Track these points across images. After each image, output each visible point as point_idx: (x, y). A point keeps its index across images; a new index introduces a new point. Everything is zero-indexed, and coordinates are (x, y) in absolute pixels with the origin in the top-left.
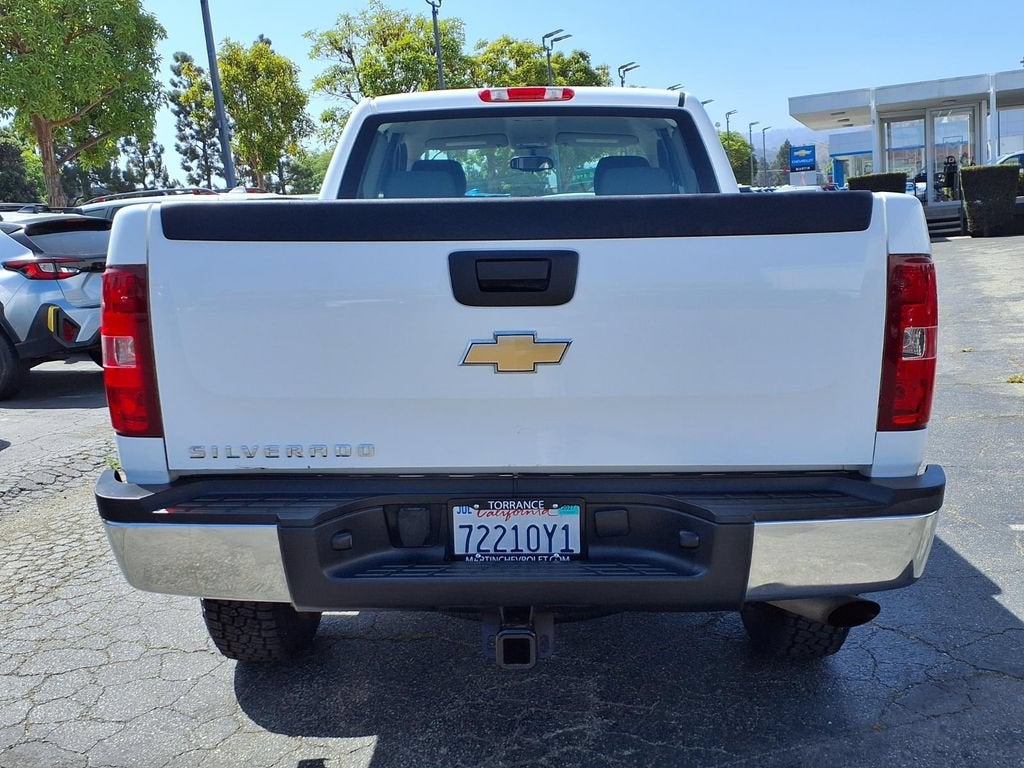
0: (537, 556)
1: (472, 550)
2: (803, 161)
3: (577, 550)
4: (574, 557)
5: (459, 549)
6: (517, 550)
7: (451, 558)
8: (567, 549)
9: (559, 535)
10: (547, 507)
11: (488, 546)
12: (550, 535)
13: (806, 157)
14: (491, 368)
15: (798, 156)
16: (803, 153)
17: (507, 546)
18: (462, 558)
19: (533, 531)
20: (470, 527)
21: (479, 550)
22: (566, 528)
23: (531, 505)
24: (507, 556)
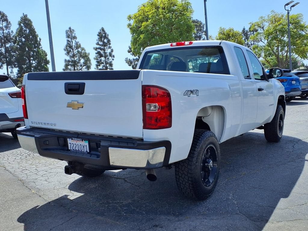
0: (82, 152)
3: (89, 151)
4: (88, 153)
5: (69, 149)
6: (79, 150)
8: (87, 151)
10: (82, 141)
12: (84, 147)
14: (71, 108)
17: (77, 149)
18: (70, 150)
19: (81, 145)
20: (71, 143)
21: (73, 149)
22: (86, 146)
23: (79, 140)
24: (77, 151)
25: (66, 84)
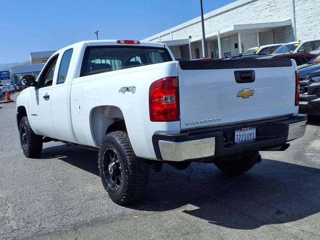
0: (248, 140)
1: (238, 141)
2: (5, 76)
3: (255, 138)
4: (254, 140)
5: (236, 142)
6: (245, 140)
7: (234, 143)
8: (253, 138)
9: (252, 135)
10: (251, 129)
11: (240, 140)
12: (251, 135)
13: (6, 74)
14: (242, 97)
15: (3, 74)
16: (5, 73)
18: (236, 143)
19: (248, 134)
20: (238, 135)
21: (239, 141)
22: (253, 133)
23: (248, 128)
24: (244, 141)
25: (235, 72)
